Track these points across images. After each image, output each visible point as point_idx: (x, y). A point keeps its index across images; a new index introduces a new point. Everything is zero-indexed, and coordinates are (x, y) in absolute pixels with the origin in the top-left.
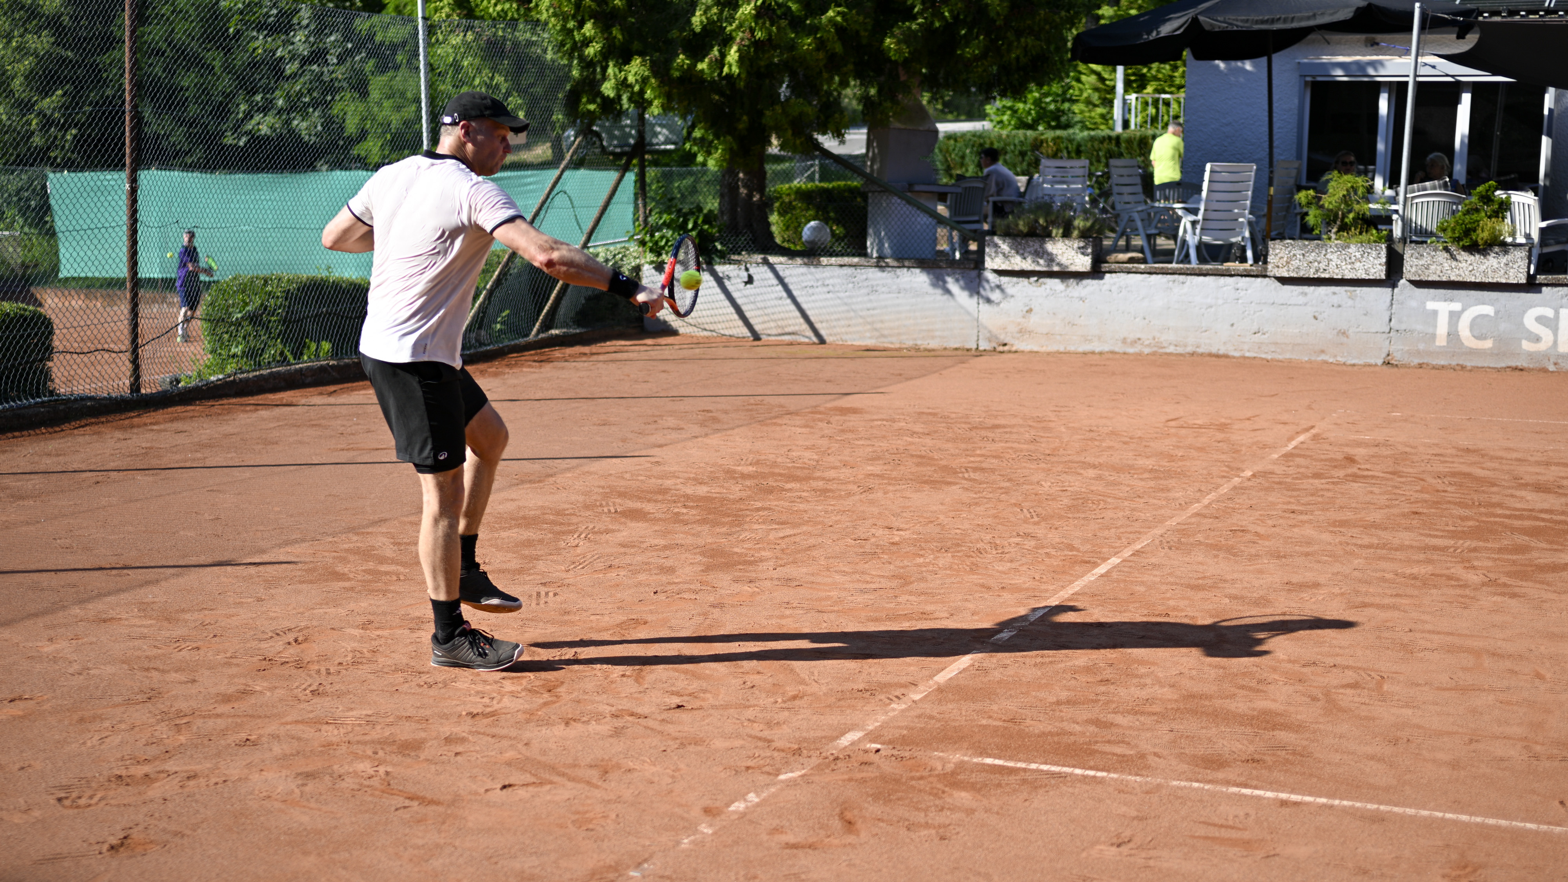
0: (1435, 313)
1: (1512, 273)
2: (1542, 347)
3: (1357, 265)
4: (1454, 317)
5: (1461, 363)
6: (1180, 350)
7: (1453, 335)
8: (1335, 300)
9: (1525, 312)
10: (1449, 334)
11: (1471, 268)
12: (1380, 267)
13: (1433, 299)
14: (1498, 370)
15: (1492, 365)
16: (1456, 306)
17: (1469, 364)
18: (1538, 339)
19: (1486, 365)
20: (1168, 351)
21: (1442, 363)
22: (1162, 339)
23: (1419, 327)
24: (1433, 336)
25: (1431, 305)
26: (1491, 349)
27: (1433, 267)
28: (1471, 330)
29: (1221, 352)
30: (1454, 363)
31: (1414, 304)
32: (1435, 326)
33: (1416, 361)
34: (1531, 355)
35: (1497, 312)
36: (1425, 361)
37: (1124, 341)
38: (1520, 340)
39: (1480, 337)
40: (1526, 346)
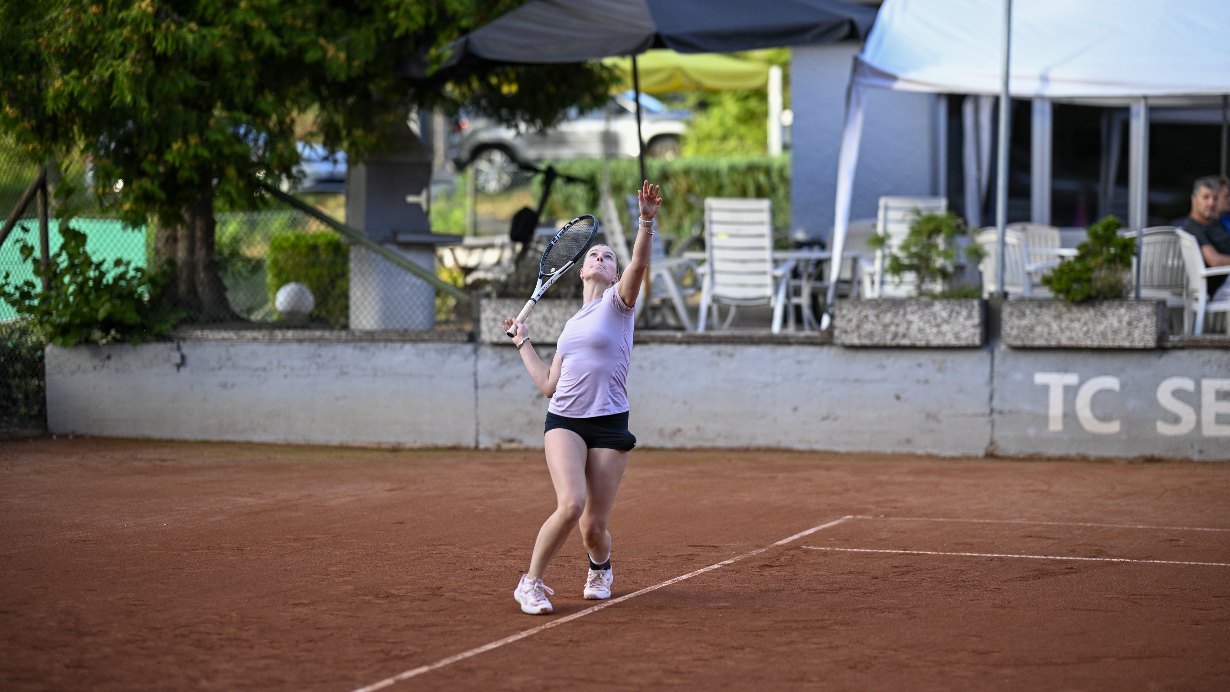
0: (1046, 388)
1: (1136, 333)
2: (1182, 429)
3: (945, 327)
4: (1070, 392)
5: (1082, 452)
7: (1070, 416)
8: (921, 373)
9: (1157, 385)
10: (1065, 415)
11: (1085, 329)
12: (972, 330)
13: (1044, 370)
14: (1130, 462)
15: (1121, 455)
16: (1072, 379)
17: (1090, 453)
18: (1176, 420)
19: (1113, 455)
21: (1059, 453)
22: (709, 430)
23: (1027, 407)
24: (1045, 419)
25: (1040, 378)
26: (1118, 433)
27: (1038, 329)
28: (1092, 409)
30: (1073, 453)
31: (1018, 376)
32: (1046, 406)
33: (1026, 451)
34: (1168, 441)
35: (1123, 386)
36: (1037, 452)
38: (1154, 421)
39: (1105, 418)
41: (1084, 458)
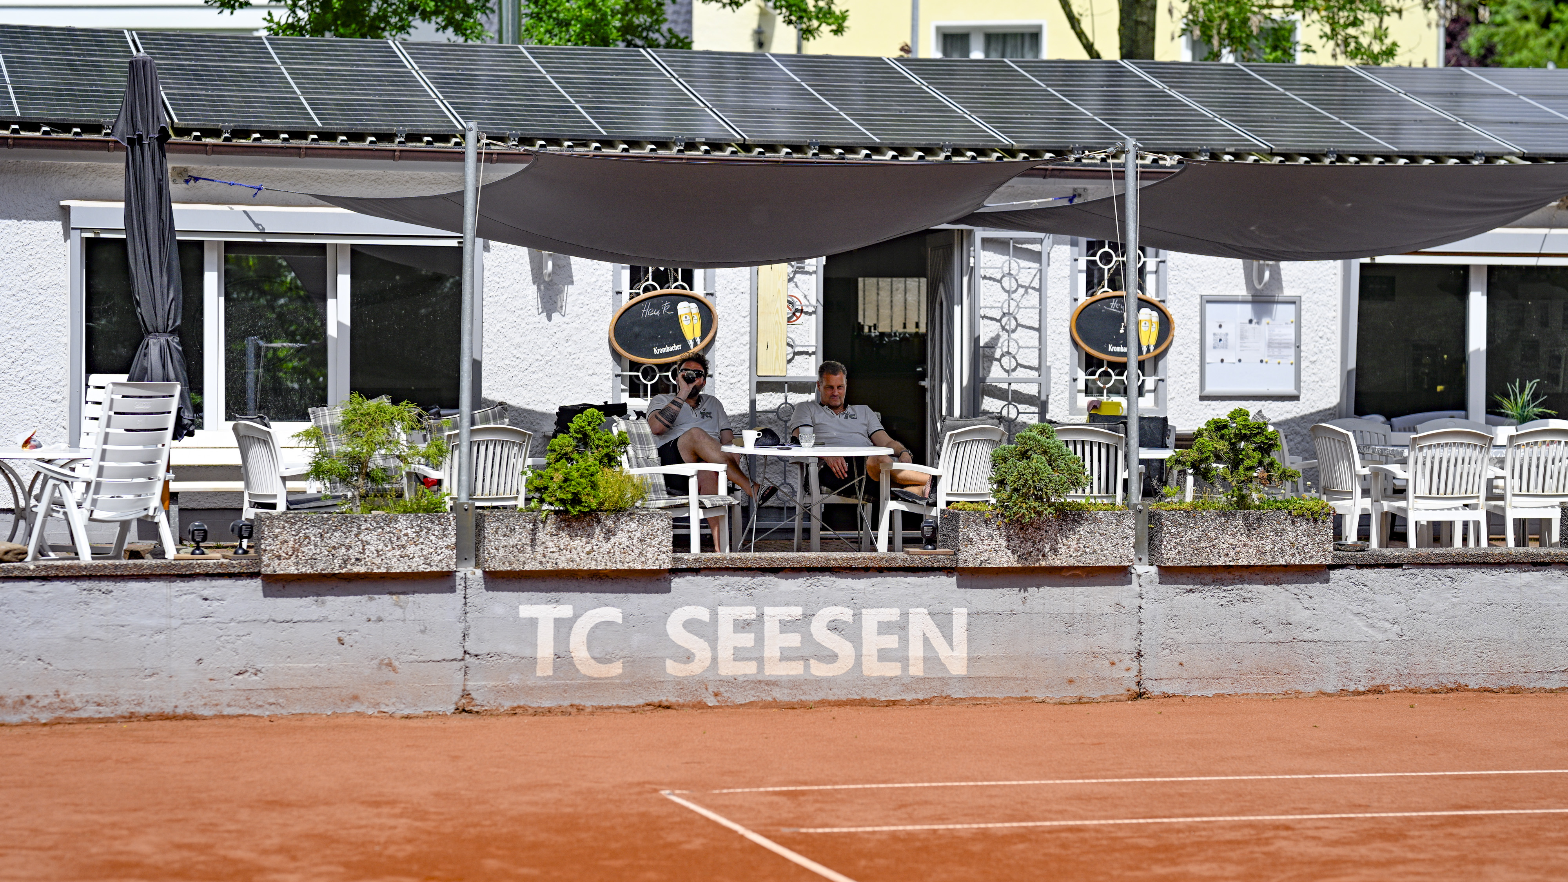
3: (411, 549)
4: (563, 627)
5: (576, 702)
6: (106, 712)
7: (562, 658)
8: (373, 609)
9: (667, 615)
10: (556, 657)
11: (589, 548)
12: (448, 552)
13: (530, 602)
14: (633, 710)
15: (622, 704)
19: (615, 704)
20: (84, 715)
21: (547, 704)
22: (72, 695)
23: (510, 648)
24: (532, 662)
26: (619, 677)
27: (530, 549)
28: (589, 648)
29: (180, 711)
30: (566, 703)
31: (499, 610)
33: (508, 704)
34: (680, 684)
35: (626, 618)
36: (522, 704)
38: (663, 659)
41: (580, 709)
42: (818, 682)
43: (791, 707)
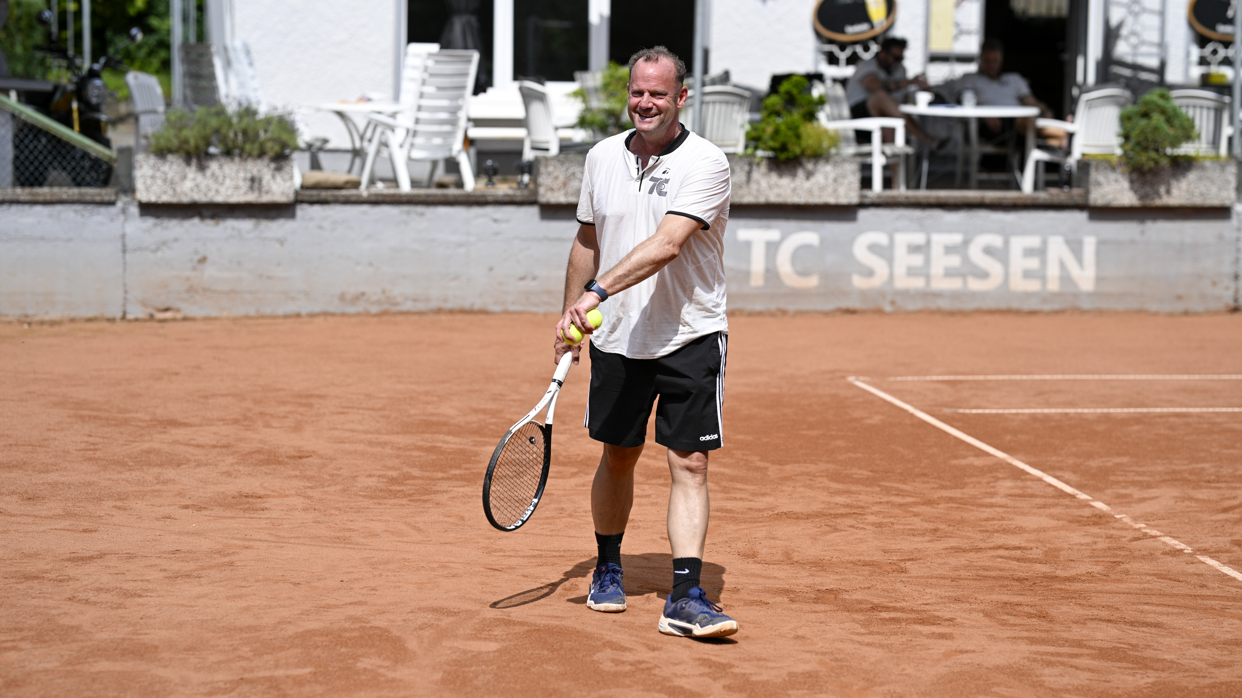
0: (748, 244)
1: (842, 190)
2: (876, 282)
4: (772, 248)
5: (782, 307)
6: (421, 306)
7: (771, 273)
10: (767, 270)
11: (793, 186)
13: (746, 227)
14: (826, 314)
15: (818, 309)
16: (774, 235)
17: (791, 307)
18: (870, 273)
19: (811, 309)
20: (404, 308)
21: (758, 308)
22: (395, 293)
24: (747, 275)
25: (743, 235)
26: (817, 287)
28: (792, 265)
29: (476, 307)
30: (773, 308)
32: (750, 262)
34: (864, 294)
35: (822, 241)
36: (738, 307)
37: (342, 297)
38: (850, 275)
39: (803, 274)
40: (858, 282)
41: (784, 313)
42: (974, 295)
43: (952, 313)
